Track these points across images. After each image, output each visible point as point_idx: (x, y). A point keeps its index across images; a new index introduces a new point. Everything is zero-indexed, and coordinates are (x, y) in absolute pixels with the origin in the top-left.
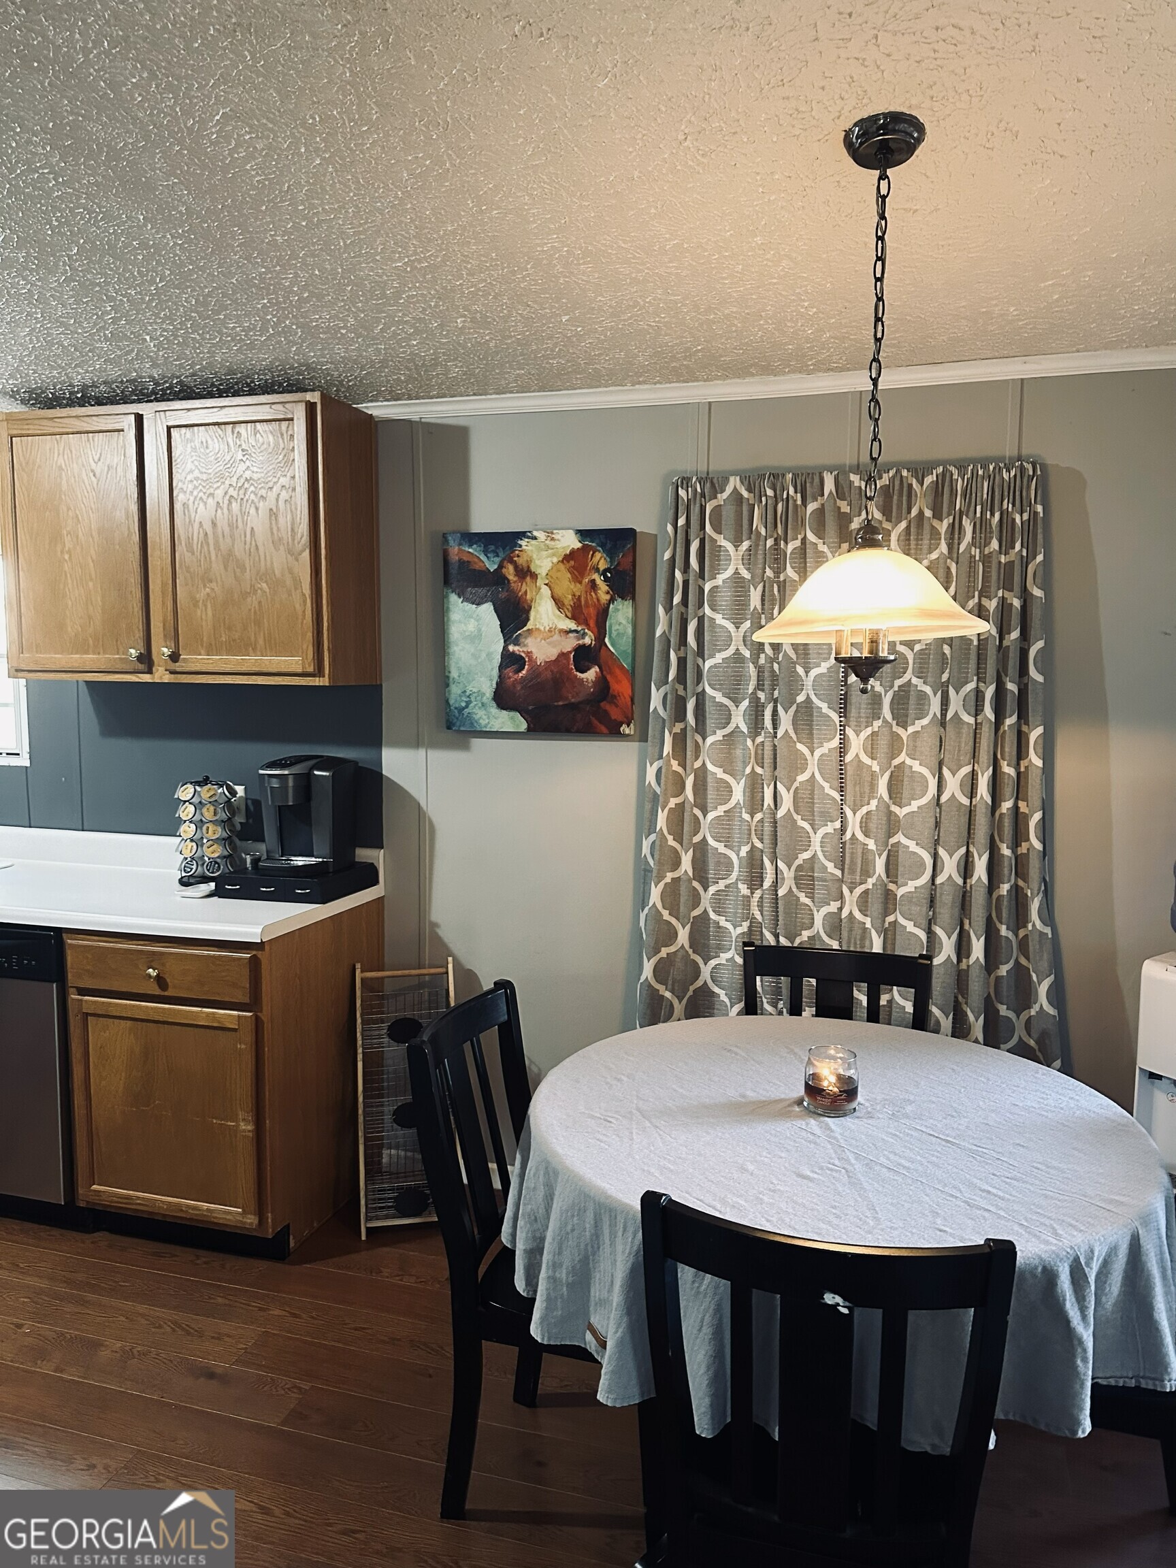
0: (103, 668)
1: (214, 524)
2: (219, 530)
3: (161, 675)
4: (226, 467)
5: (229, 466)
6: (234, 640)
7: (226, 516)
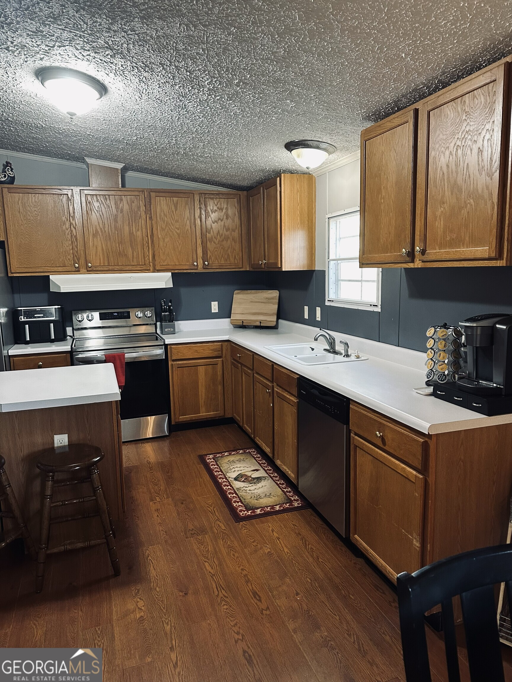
0: (393, 261)
1: (448, 166)
2: (450, 170)
3: (418, 264)
4: (456, 127)
5: (458, 126)
6: (453, 239)
7: (454, 159)
